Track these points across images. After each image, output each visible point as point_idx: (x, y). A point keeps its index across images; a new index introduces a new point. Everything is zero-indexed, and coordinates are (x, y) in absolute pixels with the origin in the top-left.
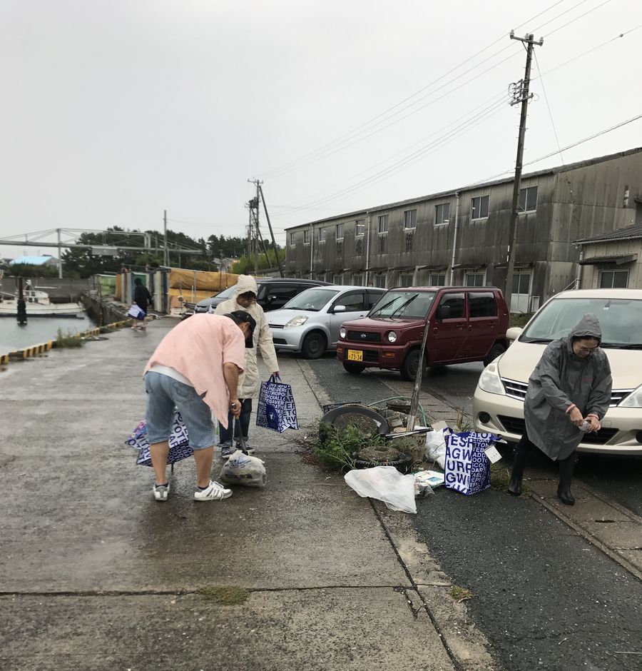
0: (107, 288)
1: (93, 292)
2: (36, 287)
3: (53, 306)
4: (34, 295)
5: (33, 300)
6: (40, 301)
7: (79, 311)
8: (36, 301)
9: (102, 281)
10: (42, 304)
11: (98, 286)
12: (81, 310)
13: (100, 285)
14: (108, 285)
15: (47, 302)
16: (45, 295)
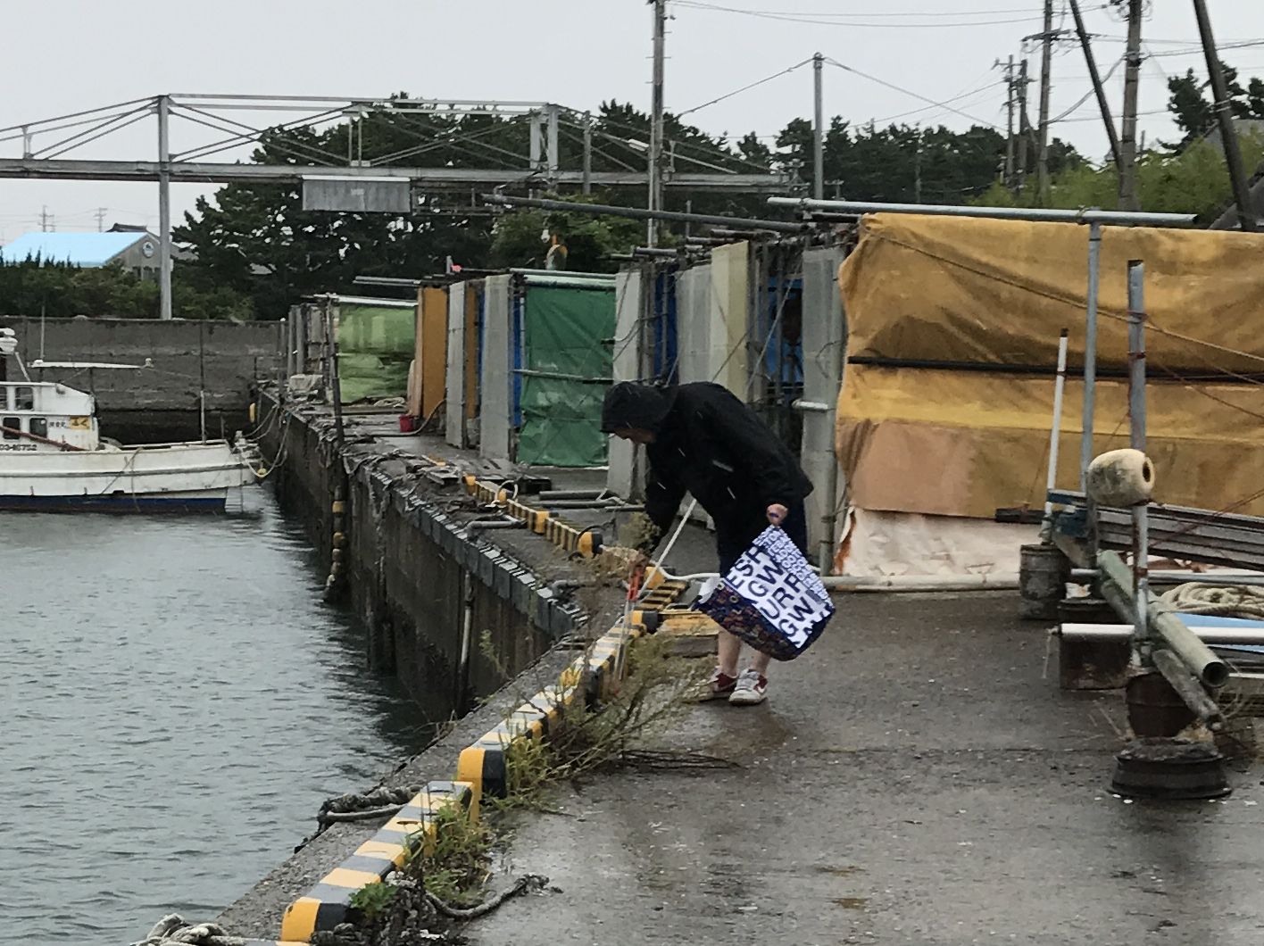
0: (370, 362)
1: (300, 382)
2: (38, 363)
3: (115, 457)
4: (29, 405)
5: (25, 428)
6: (54, 434)
7: (235, 478)
8: (38, 431)
9: (344, 331)
10: (65, 447)
11: (326, 355)
12: (247, 475)
13: (334, 349)
14: (370, 350)
15: (88, 436)
16: (81, 403)
